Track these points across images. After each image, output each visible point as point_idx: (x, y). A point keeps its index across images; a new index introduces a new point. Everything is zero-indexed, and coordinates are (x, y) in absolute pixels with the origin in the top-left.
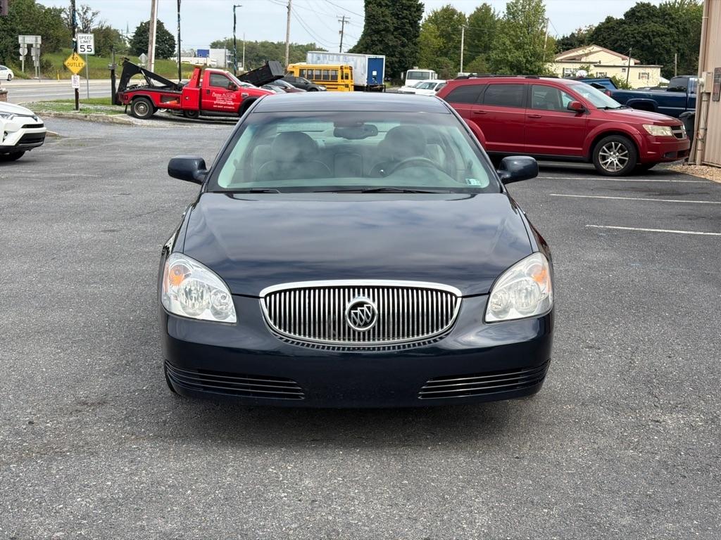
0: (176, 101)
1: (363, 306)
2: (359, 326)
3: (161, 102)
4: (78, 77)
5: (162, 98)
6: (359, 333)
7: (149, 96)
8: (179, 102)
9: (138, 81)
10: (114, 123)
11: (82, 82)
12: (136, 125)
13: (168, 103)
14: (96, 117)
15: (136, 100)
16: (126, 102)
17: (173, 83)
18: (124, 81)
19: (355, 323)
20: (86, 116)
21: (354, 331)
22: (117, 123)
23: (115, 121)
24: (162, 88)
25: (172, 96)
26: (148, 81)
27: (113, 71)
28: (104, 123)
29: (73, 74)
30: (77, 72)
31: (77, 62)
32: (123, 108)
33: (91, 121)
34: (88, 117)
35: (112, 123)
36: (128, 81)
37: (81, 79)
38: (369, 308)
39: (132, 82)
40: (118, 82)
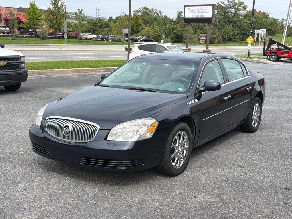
0: (287, 55)
1: (67, 127)
2: (66, 134)
3: (281, 55)
4: (251, 45)
5: (282, 53)
6: (66, 136)
7: (277, 52)
8: (288, 55)
9: (274, 47)
10: (260, 63)
11: (251, 47)
12: (268, 64)
13: (284, 55)
14: (254, 60)
15: (271, 54)
16: (267, 55)
17: (288, 47)
18: (269, 46)
19: (64, 132)
20: (250, 60)
21: (65, 136)
22: (261, 63)
23: (260, 62)
24: (283, 49)
25: (286, 53)
26: (278, 47)
27: (265, 43)
28: (256, 63)
29: (249, 44)
30: (250, 43)
31: (251, 40)
32: (266, 57)
33: (251, 62)
34: (251, 60)
35: (259, 63)
36: (270, 47)
37: (251, 46)
38: (69, 128)
39: (272, 47)
40: (266, 47)
